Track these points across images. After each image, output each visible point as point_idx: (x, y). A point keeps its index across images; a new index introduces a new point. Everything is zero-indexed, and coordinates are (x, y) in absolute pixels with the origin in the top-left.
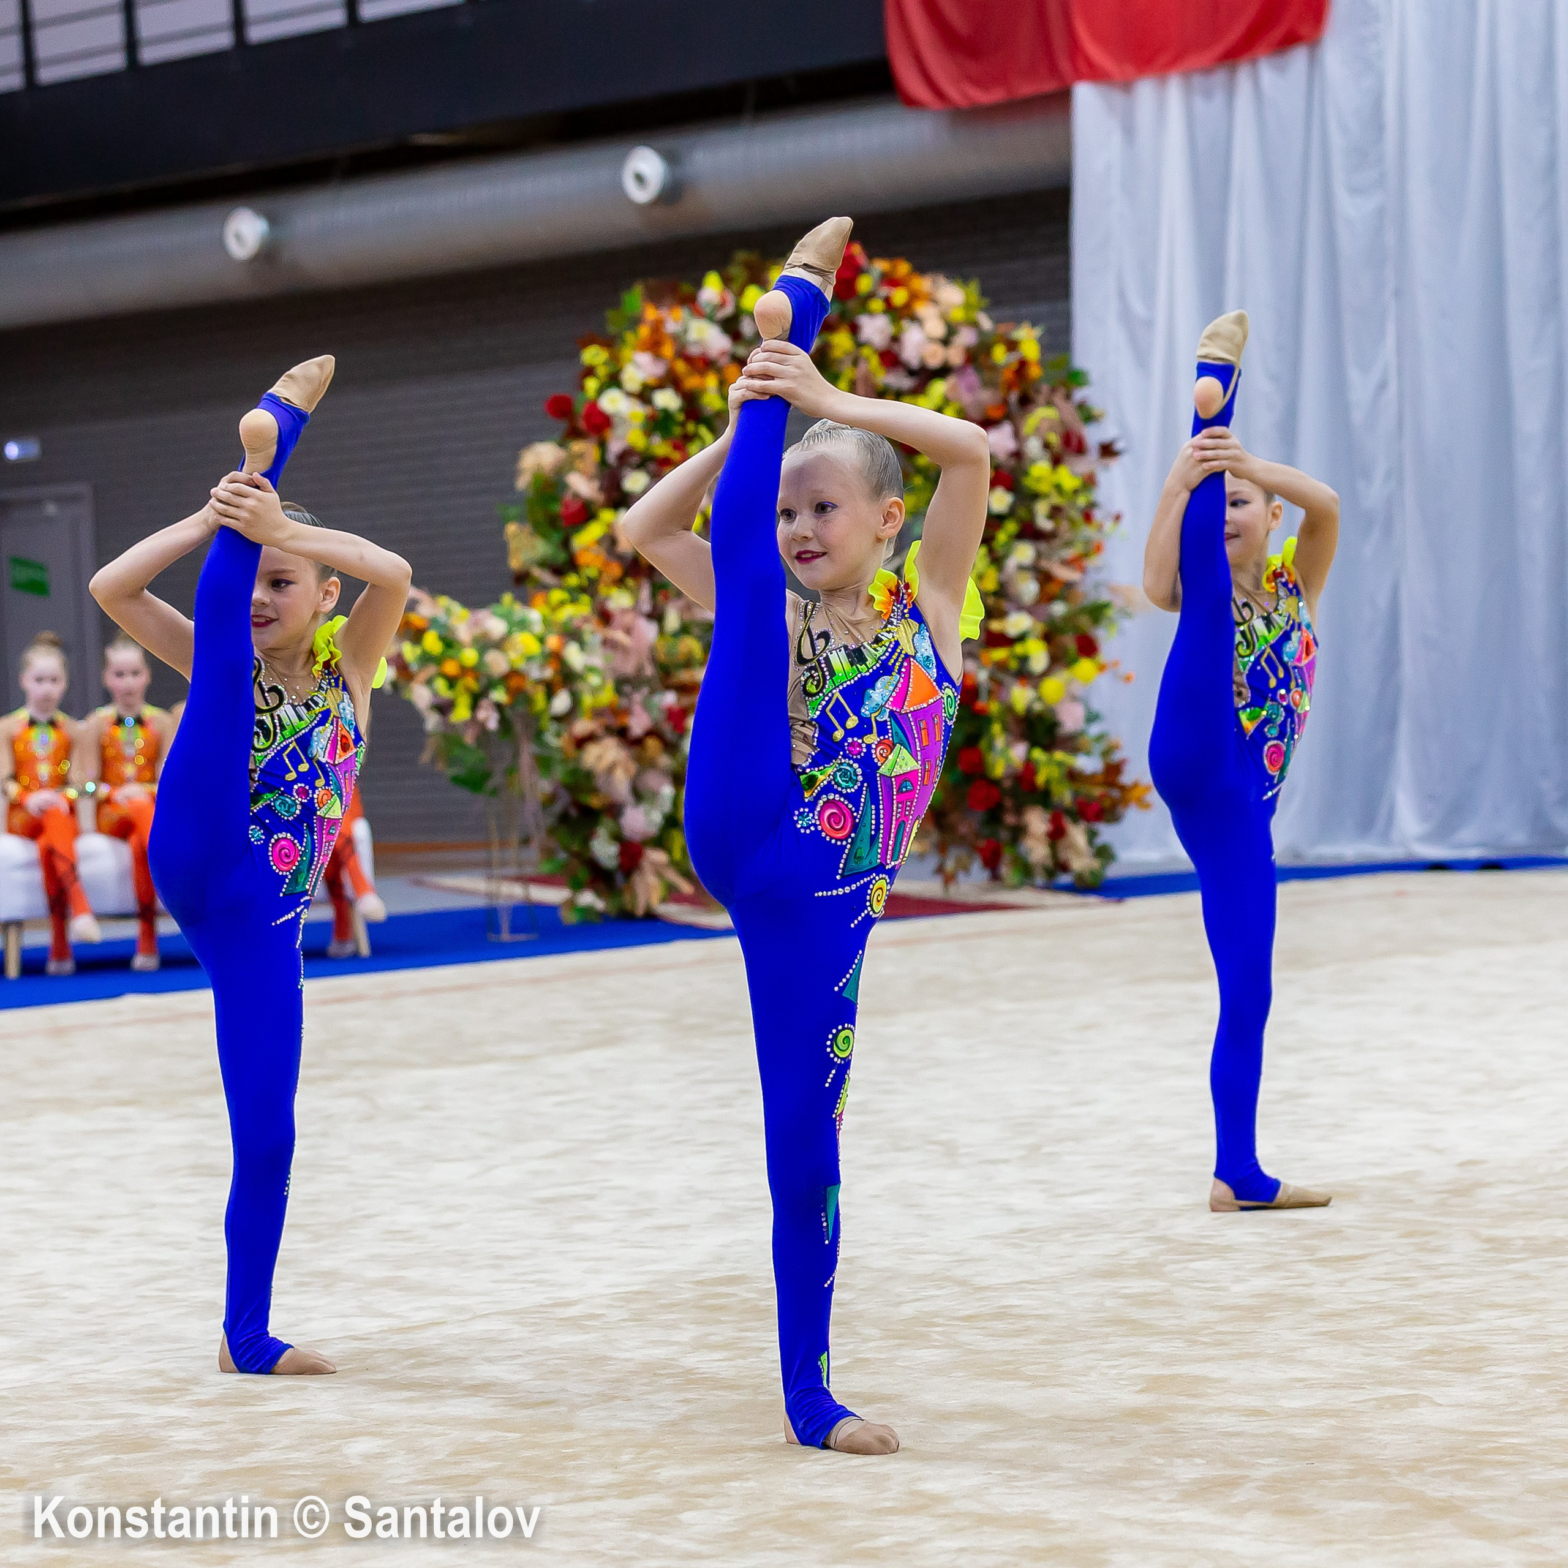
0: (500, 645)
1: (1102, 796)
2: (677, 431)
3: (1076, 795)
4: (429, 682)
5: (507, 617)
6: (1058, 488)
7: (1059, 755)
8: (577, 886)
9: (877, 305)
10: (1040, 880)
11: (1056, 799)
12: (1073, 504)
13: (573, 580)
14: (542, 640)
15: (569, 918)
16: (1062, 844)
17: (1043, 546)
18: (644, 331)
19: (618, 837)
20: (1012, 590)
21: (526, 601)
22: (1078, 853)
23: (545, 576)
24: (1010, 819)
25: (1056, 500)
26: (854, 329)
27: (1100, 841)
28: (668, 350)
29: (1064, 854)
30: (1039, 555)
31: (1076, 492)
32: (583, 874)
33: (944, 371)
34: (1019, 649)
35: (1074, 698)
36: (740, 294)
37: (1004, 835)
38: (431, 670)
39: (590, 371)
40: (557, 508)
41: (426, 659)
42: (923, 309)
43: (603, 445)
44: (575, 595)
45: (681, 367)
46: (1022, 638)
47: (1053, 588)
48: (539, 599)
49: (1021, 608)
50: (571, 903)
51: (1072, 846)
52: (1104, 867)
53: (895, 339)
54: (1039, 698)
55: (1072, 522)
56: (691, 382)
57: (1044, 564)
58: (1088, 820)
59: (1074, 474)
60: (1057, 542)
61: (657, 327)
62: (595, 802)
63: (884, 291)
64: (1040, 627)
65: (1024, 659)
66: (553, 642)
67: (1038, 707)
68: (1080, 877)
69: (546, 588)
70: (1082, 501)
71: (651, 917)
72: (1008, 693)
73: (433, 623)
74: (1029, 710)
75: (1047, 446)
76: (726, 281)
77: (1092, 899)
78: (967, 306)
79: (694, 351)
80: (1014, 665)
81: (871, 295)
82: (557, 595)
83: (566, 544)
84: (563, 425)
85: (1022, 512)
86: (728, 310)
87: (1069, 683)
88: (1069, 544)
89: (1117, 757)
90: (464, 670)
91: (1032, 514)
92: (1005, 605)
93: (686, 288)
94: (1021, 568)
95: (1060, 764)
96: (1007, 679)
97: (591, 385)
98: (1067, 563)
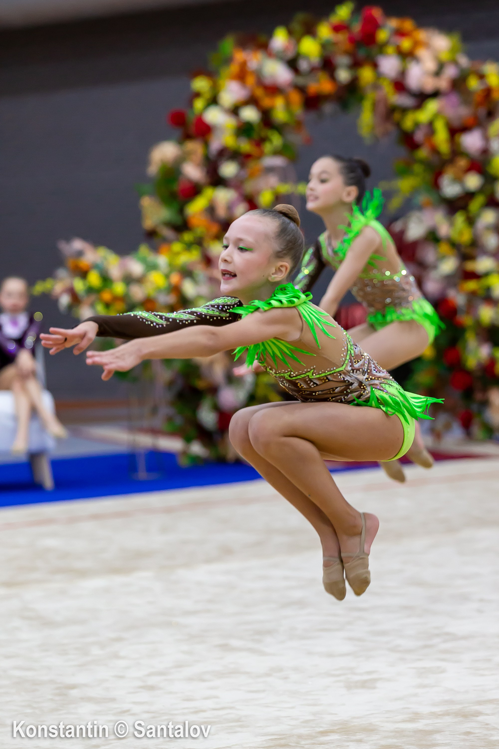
0: (140, 280)
2: (255, 136)
4: (92, 305)
5: (144, 261)
8: (188, 440)
9: (390, 50)
13: (187, 237)
14: (167, 276)
15: (184, 462)
18: (234, 68)
19: (217, 408)
20: (481, 242)
21: (156, 249)
23: (167, 233)
24: (479, 396)
26: (375, 66)
28: (251, 80)
32: (193, 432)
33: (435, 94)
34: (485, 282)
36: (299, 42)
37: (475, 407)
38: (93, 297)
39: (197, 95)
40: (176, 187)
41: (90, 290)
42: (423, 53)
43: (206, 144)
44: (189, 246)
45: (259, 92)
46: (487, 274)
48: (164, 248)
49: (486, 254)
50: (185, 453)
53: (403, 73)
56: (266, 102)
61: (243, 65)
62: (200, 384)
63: (396, 40)
65: (488, 289)
66: (175, 278)
69: (167, 241)
71: (239, 463)
73: (95, 266)
74: (492, 323)
76: (290, 33)
78: (453, 51)
79: (268, 81)
80: (481, 292)
81: (387, 43)
82: (177, 247)
83: (181, 211)
84: (178, 132)
86: (290, 55)
90: (116, 299)
91: (493, 190)
92: (476, 252)
93: (261, 38)
94: (488, 227)
97: (199, 104)
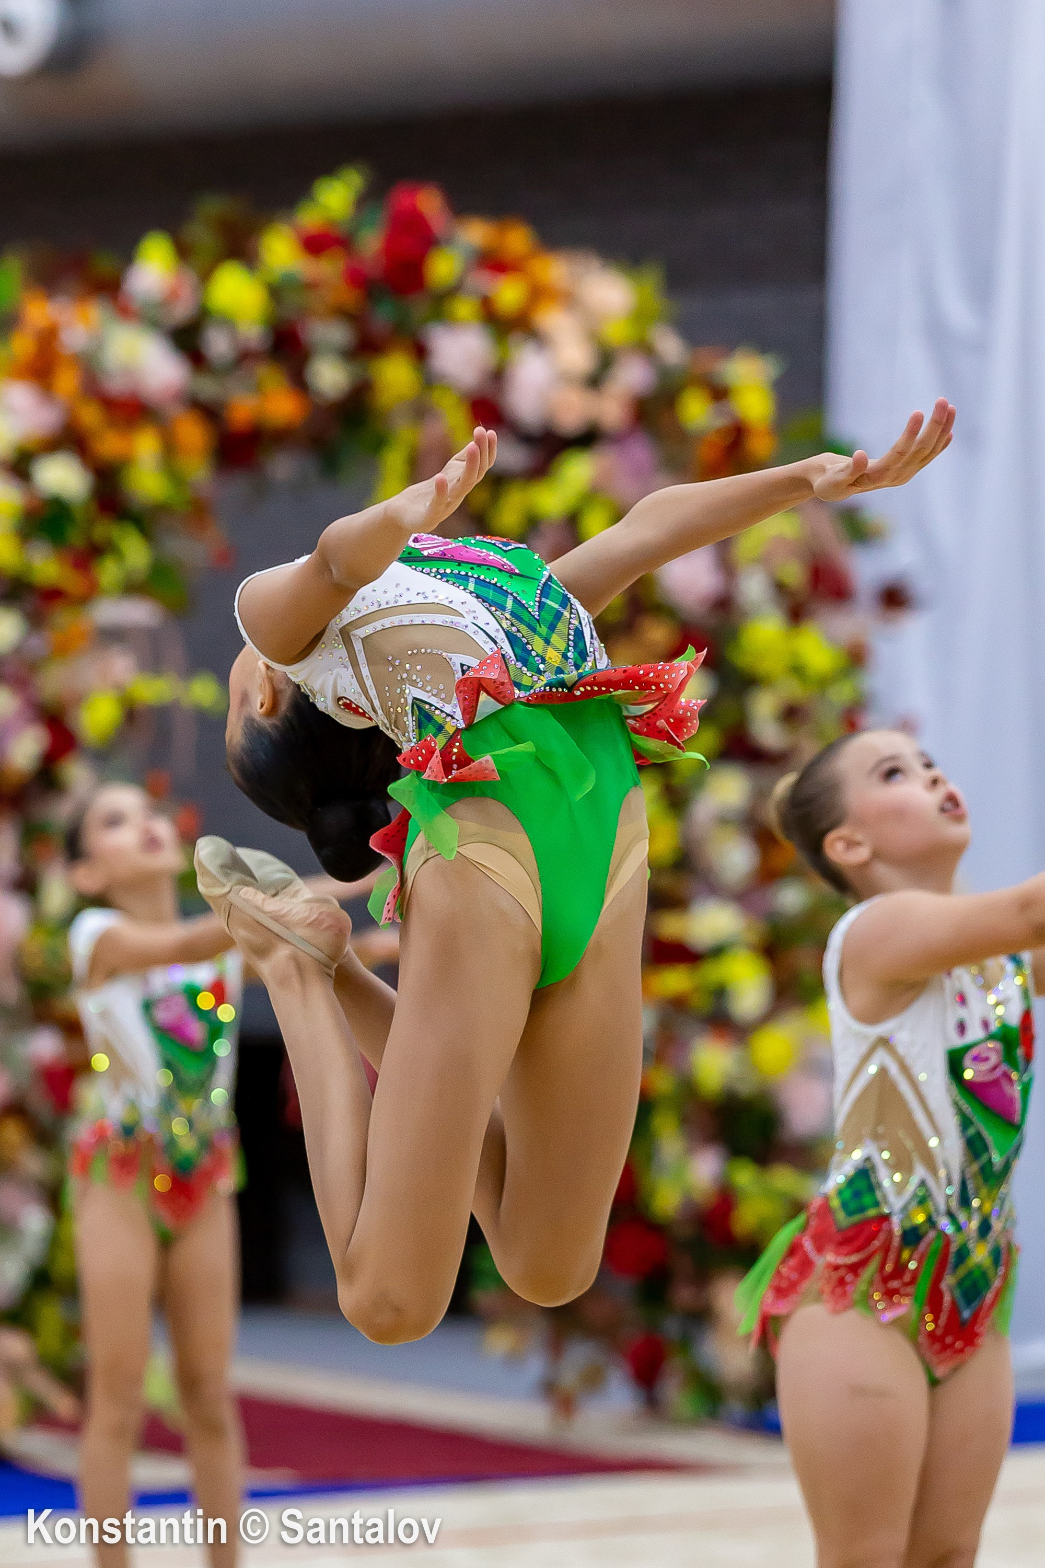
9: (465, 308)
12: (826, 700)
18: (23, 345)
20: (703, 859)
24: (684, 1295)
26: (421, 353)
28: (67, 382)
33: (587, 438)
34: (711, 972)
36: (205, 276)
37: (671, 1327)
45: (91, 415)
46: (718, 951)
53: (499, 374)
54: (749, 1068)
56: (109, 444)
61: (48, 338)
63: (481, 281)
64: (755, 932)
65: (720, 993)
70: (842, 694)
72: (690, 1054)
75: (780, 588)
76: (183, 252)
78: (639, 317)
79: (116, 385)
80: (700, 1002)
81: (453, 291)
85: (728, 713)
86: (182, 312)
87: (802, 1040)
91: (745, 715)
92: (688, 886)
93: (103, 264)
94: (723, 820)
95: (780, 1193)
96: (689, 1029)
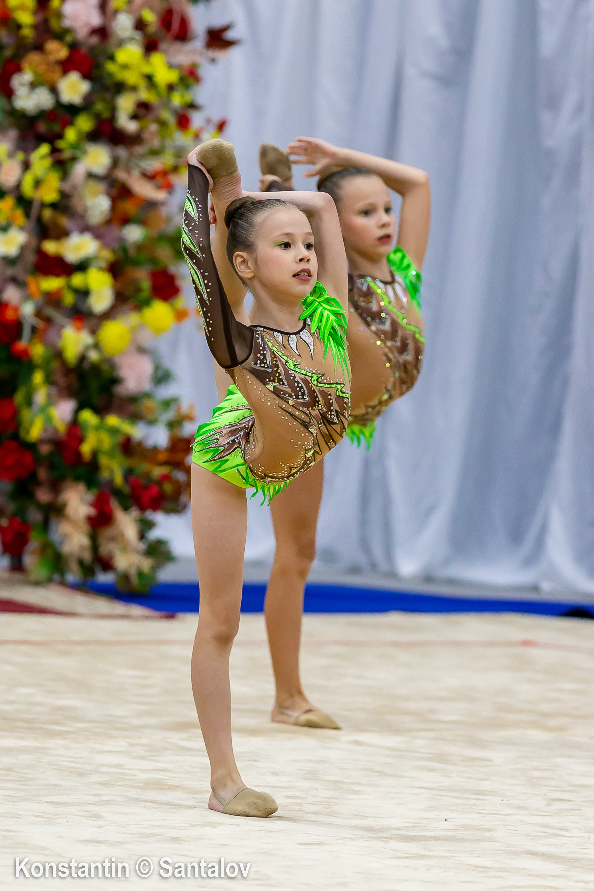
1: (166, 478)
3: (128, 473)
6: (149, 78)
7: (113, 420)
10: (72, 577)
11: (105, 475)
12: (167, 103)
16: (108, 532)
17: (122, 152)
20: (76, 202)
22: (125, 548)
24: (44, 495)
25: (145, 95)
27: (154, 534)
29: (106, 548)
30: (115, 163)
31: (171, 88)
34: (77, 280)
35: (141, 350)
37: (34, 515)
46: (83, 266)
47: (129, 207)
49: (85, 228)
51: (119, 538)
52: (155, 568)
54: (97, 346)
55: (163, 124)
57: (121, 175)
58: (142, 508)
59: (171, 66)
60: (139, 150)
64: (107, 255)
65: (83, 294)
67: (94, 356)
68: (125, 577)
70: (177, 100)
72: (59, 336)
74: (82, 358)
75: (140, 25)
77: (137, 610)
80: (69, 299)
85: (99, 106)
87: (135, 331)
88: (155, 153)
89: (188, 429)
91: (113, 109)
92: (65, 222)
94: (91, 176)
95: (114, 431)
96: (57, 316)
98: (150, 177)
